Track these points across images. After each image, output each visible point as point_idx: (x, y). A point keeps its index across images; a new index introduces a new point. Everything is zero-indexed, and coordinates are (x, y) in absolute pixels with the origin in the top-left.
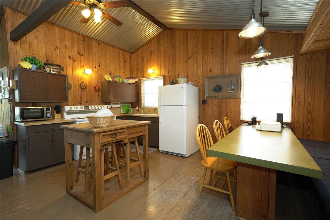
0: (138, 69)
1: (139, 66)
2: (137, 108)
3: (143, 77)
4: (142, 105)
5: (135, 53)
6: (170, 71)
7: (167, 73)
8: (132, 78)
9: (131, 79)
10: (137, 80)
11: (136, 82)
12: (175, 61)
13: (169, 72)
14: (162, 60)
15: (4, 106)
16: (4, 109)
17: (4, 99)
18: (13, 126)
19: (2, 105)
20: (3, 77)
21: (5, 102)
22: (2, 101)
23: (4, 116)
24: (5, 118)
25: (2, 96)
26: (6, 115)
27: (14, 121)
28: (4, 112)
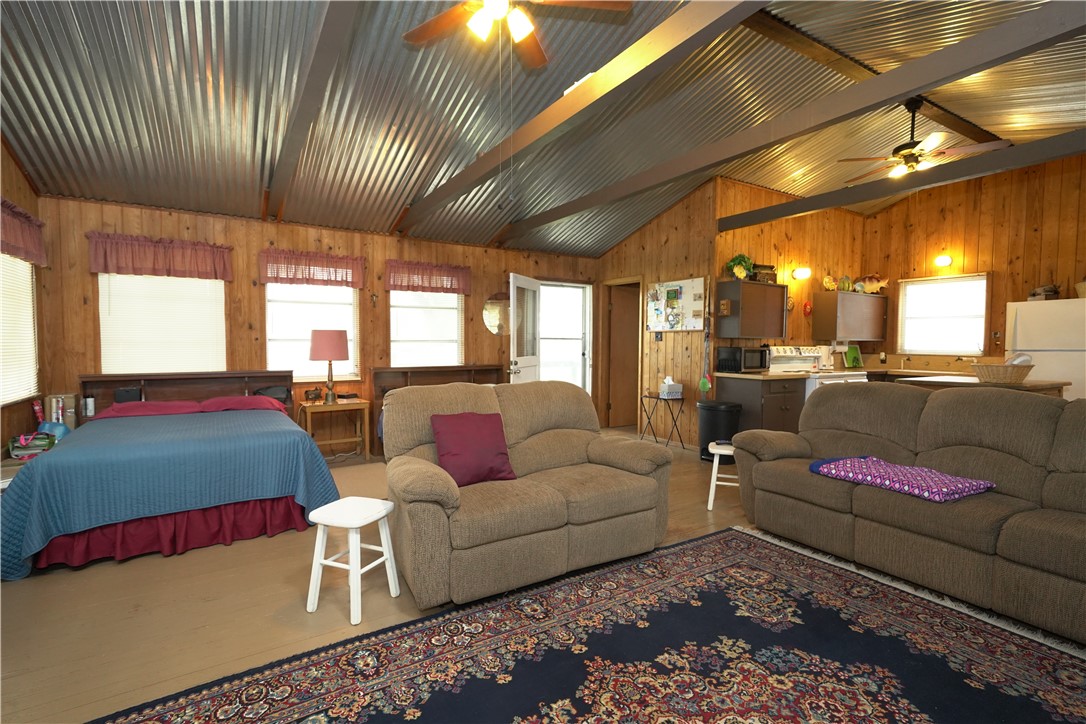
0: (888, 257)
1: (893, 248)
2: (883, 355)
3: (906, 275)
4: (899, 348)
5: (879, 217)
6: (1018, 258)
7: (1005, 266)
8: (871, 279)
9: (867, 283)
10: (883, 284)
11: (881, 288)
12: (1038, 234)
13: (1011, 262)
14: (988, 231)
15: (670, 344)
16: (670, 350)
17: (677, 332)
18: (712, 379)
19: (660, 342)
20: (681, 293)
21: (679, 337)
22: (664, 335)
23: (669, 362)
24: (675, 366)
25: (667, 327)
26: (679, 360)
27: (714, 371)
28: (670, 356)
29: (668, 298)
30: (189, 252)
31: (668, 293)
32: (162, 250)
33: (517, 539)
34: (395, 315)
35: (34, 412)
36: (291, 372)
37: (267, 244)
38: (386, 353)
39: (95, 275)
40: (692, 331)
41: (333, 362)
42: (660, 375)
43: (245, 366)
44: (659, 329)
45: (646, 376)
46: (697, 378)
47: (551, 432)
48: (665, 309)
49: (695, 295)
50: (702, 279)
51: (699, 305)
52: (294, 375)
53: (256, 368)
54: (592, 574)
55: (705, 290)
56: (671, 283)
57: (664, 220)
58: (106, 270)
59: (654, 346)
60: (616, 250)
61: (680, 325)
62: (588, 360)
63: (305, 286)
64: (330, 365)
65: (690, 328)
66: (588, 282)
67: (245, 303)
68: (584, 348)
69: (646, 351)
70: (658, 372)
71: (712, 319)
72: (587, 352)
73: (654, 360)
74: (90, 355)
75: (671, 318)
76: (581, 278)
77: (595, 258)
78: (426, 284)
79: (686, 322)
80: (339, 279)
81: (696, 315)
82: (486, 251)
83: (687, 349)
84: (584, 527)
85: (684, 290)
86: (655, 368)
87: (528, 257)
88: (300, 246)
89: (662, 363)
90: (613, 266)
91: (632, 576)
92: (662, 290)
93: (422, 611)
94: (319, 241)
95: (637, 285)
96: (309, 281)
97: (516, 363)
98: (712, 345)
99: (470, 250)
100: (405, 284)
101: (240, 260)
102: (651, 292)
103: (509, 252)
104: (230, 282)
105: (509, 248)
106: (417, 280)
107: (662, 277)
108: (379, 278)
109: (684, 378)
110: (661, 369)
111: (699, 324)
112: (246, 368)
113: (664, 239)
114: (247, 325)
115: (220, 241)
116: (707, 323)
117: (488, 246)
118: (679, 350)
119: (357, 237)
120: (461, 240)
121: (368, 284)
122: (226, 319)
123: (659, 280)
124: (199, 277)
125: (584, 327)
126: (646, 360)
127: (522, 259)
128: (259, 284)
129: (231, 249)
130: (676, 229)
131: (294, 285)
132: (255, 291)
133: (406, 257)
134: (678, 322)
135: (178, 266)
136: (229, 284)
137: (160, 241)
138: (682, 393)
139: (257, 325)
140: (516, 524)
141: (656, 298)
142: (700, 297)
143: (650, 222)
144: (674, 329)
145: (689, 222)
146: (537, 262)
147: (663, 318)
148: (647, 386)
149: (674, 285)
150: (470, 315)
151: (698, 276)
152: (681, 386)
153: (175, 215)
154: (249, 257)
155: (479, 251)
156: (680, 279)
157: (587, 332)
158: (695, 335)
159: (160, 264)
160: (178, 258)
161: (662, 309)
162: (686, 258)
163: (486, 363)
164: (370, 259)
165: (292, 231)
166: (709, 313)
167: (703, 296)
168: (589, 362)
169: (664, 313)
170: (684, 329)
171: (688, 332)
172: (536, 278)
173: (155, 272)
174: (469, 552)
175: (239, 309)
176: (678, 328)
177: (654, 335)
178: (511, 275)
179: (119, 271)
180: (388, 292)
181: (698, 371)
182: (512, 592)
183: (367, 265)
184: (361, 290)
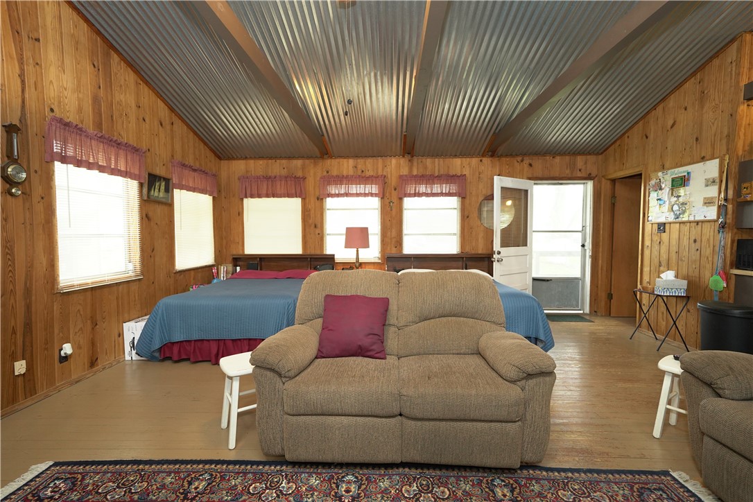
15: (675, 235)
16: (674, 242)
17: (684, 223)
18: (727, 277)
19: (663, 235)
20: (688, 180)
21: (686, 228)
22: (667, 226)
23: (674, 256)
24: (679, 259)
25: (671, 218)
26: (686, 254)
27: (732, 267)
28: (674, 249)
29: (673, 186)
30: (283, 182)
31: (673, 180)
32: (270, 183)
33: (343, 417)
34: (407, 216)
35: (213, 273)
36: (334, 255)
37: (325, 173)
38: (399, 243)
39: (243, 199)
40: (702, 222)
41: (359, 249)
42: (662, 268)
43: (311, 251)
44: (662, 220)
45: (646, 269)
46: (707, 274)
47: (444, 319)
48: (669, 199)
49: (707, 180)
50: (717, 161)
51: (713, 192)
52: (336, 257)
53: (318, 252)
54: (433, 473)
55: (721, 172)
56: (676, 170)
57: (671, 102)
58: (246, 197)
59: (656, 238)
60: (618, 143)
61: (686, 214)
62: (588, 251)
63: (345, 199)
64: (357, 251)
65: (700, 217)
66: (589, 178)
67: (312, 212)
68: (584, 239)
69: (647, 243)
70: (660, 266)
71: (730, 207)
72: (586, 244)
73: (655, 253)
74: (240, 243)
75: (676, 208)
76: (579, 174)
77: (598, 154)
78: (429, 191)
79: (694, 211)
80: (367, 192)
81: (708, 202)
82: (481, 161)
83: (695, 241)
84: (419, 423)
85: (692, 175)
86: (656, 261)
87: (522, 161)
88: (345, 172)
89: (664, 257)
90: (615, 160)
91: (477, 491)
92: (666, 178)
93: (266, 455)
94: (356, 167)
95: (639, 176)
96: (347, 195)
97: (499, 253)
98: (729, 237)
99: (466, 161)
100: (413, 192)
101: (311, 184)
102: (653, 182)
103: (504, 159)
104: (304, 199)
105: (501, 156)
106: (422, 189)
107: (667, 165)
108: (395, 189)
109: (690, 274)
110: (664, 263)
111: (712, 213)
112: (313, 252)
113: (670, 123)
114: (313, 226)
115: (300, 174)
116: (722, 209)
117: (483, 156)
118: (685, 242)
119: (380, 160)
120: (458, 154)
121: (387, 194)
122: (302, 222)
123: (663, 168)
124: (288, 197)
125: (584, 219)
126: (647, 252)
127: (516, 164)
128: (320, 199)
129: (304, 178)
130: (686, 109)
131: (339, 198)
132: (318, 203)
133: (415, 173)
134: (684, 212)
135: (279, 191)
136: (304, 200)
137: (270, 177)
138: (687, 291)
139: (319, 226)
140: (339, 404)
141: (659, 187)
142: (714, 182)
143: (655, 108)
144: (679, 220)
145: (702, 97)
146: (530, 165)
147: (666, 207)
148: (648, 280)
149: (681, 171)
150: (466, 213)
151: (713, 158)
152: (685, 282)
153: (278, 161)
154: (315, 183)
155: (475, 161)
156: (690, 164)
157: (588, 224)
158: (706, 226)
159: (270, 192)
160: (278, 186)
161: (666, 198)
162: (697, 139)
163: (480, 252)
164: (389, 176)
165: (339, 163)
166: (726, 200)
167: (718, 181)
168: (589, 253)
169: (667, 203)
170: (692, 219)
171: (697, 223)
172: (530, 179)
173: (268, 196)
174: (295, 418)
175: (309, 216)
176: (685, 218)
177: (656, 227)
178: (495, 177)
179: (252, 196)
180: (401, 199)
181: (709, 266)
182: (341, 465)
183: (387, 181)
184: (382, 198)
